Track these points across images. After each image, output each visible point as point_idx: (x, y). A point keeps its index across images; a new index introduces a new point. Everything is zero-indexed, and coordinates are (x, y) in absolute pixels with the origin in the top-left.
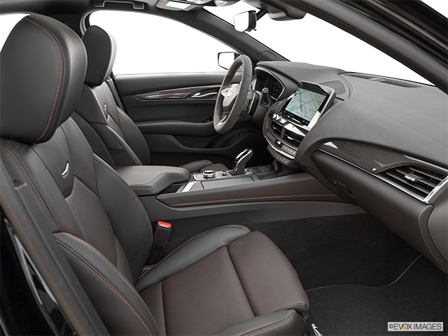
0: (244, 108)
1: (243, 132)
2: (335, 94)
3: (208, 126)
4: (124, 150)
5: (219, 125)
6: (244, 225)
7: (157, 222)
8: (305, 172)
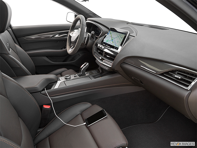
0: (82, 42)
1: (81, 53)
2: (129, 34)
3: (63, 51)
4: (21, 68)
5: (70, 51)
6: (88, 102)
7: (43, 105)
8: (116, 73)
